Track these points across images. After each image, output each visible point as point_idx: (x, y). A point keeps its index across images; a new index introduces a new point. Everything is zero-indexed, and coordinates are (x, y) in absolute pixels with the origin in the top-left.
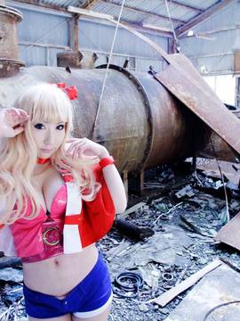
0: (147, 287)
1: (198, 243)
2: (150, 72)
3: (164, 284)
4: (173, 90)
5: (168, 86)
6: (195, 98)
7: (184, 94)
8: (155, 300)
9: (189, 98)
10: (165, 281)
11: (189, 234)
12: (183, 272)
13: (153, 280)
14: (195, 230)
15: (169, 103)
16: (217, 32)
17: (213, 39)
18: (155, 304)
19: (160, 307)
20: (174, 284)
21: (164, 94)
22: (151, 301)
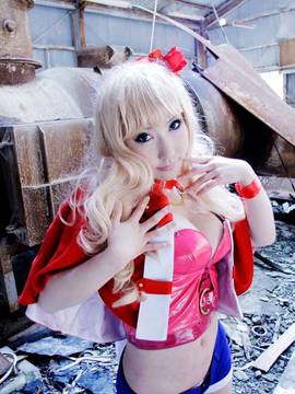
0: (237, 348)
1: (283, 284)
2: (195, 70)
3: (257, 341)
4: (227, 90)
5: (220, 86)
6: (256, 99)
7: (241, 94)
8: (253, 364)
9: (248, 100)
10: (257, 337)
11: (268, 273)
12: (278, 323)
13: (241, 337)
14: (273, 268)
15: (224, 108)
16: (257, 19)
17: (253, 27)
18: (254, 369)
19: (263, 372)
20: (269, 340)
21: (217, 96)
22: (248, 365)
